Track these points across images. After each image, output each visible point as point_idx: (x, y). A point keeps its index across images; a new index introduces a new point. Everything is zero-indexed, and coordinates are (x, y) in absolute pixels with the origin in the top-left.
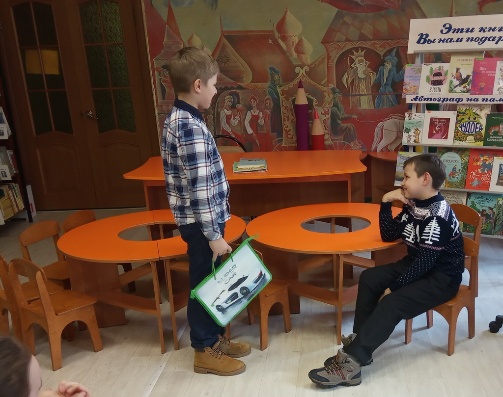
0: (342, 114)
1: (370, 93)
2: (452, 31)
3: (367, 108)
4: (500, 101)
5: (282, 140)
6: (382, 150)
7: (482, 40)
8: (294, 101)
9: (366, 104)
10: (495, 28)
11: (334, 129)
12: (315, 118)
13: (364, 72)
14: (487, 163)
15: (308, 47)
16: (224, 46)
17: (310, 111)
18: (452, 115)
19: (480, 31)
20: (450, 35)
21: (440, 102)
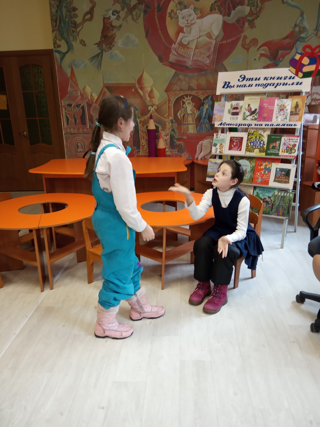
0: (177, 136)
1: (195, 123)
2: (245, 80)
3: (193, 132)
4: (277, 125)
5: (140, 151)
6: (201, 159)
7: (266, 86)
8: (147, 127)
9: (192, 130)
10: (274, 77)
11: (172, 145)
12: (160, 138)
13: (191, 110)
14: (268, 167)
15: (156, 94)
16: (105, 93)
17: (157, 134)
18: (244, 135)
19: (264, 79)
20: (244, 82)
21: (237, 127)
